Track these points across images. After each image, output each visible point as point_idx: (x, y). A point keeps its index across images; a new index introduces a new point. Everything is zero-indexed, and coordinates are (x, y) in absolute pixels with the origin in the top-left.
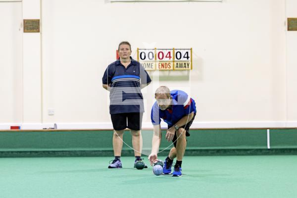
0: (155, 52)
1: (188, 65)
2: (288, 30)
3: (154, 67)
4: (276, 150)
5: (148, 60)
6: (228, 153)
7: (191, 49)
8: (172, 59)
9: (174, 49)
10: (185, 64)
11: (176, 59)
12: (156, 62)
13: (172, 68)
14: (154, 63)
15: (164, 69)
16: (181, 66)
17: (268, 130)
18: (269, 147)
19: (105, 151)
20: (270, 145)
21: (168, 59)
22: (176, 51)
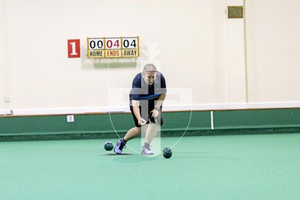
0: (104, 41)
1: (135, 53)
2: (229, 17)
3: (103, 55)
4: (220, 130)
5: (98, 48)
6: (175, 134)
7: (138, 37)
8: (120, 47)
9: (121, 38)
10: (132, 51)
11: (124, 47)
12: (105, 49)
13: (120, 56)
14: (103, 51)
15: (113, 56)
16: (129, 53)
17: (212, 112)
18: (213, 128)
19: (59, 135)
20: (214, 126)
21: (116, 47)
22: (123, 40)
